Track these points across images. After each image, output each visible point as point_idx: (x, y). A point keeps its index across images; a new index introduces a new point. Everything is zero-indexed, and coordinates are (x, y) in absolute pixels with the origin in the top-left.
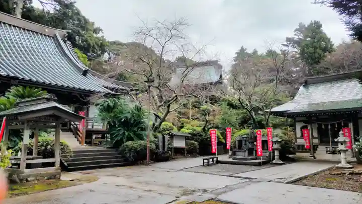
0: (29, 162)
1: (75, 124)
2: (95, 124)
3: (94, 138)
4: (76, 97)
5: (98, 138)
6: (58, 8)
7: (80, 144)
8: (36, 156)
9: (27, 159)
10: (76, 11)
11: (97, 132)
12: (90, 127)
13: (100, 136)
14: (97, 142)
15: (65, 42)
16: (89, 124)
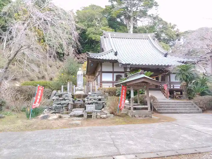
0: (135, 107)
1: (162, 86)
2: (174, 86)
3: (175, 94)
4: (161, 70)
5: (178, 94)
6: (150, 21)
7: (166, 97)
8: (139, 104)
9: (134, 105)
10: (160, 19)
11: (177, 90)
12: (172, 88)
13: (179, 93)
14: (177, 96)
15: (154, 39)
16: (171, 85)
